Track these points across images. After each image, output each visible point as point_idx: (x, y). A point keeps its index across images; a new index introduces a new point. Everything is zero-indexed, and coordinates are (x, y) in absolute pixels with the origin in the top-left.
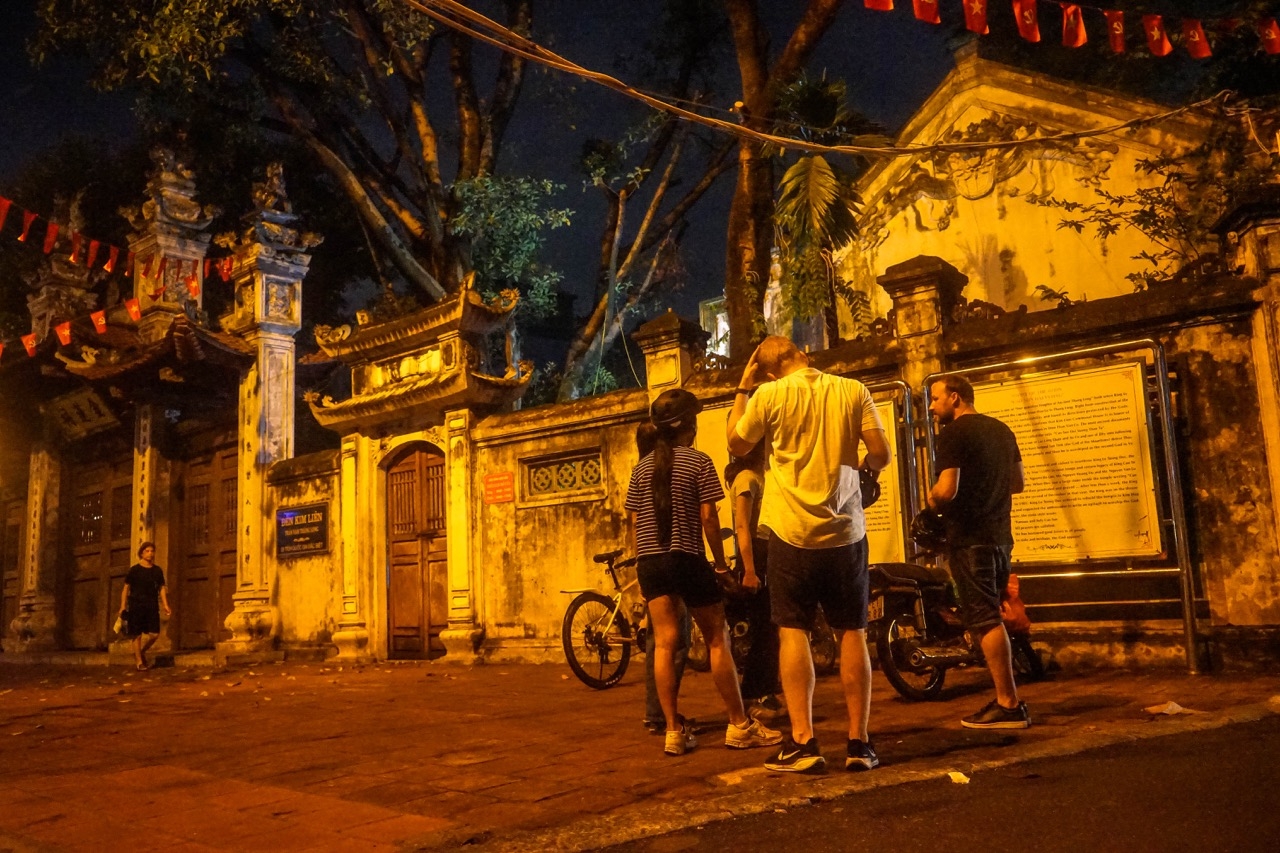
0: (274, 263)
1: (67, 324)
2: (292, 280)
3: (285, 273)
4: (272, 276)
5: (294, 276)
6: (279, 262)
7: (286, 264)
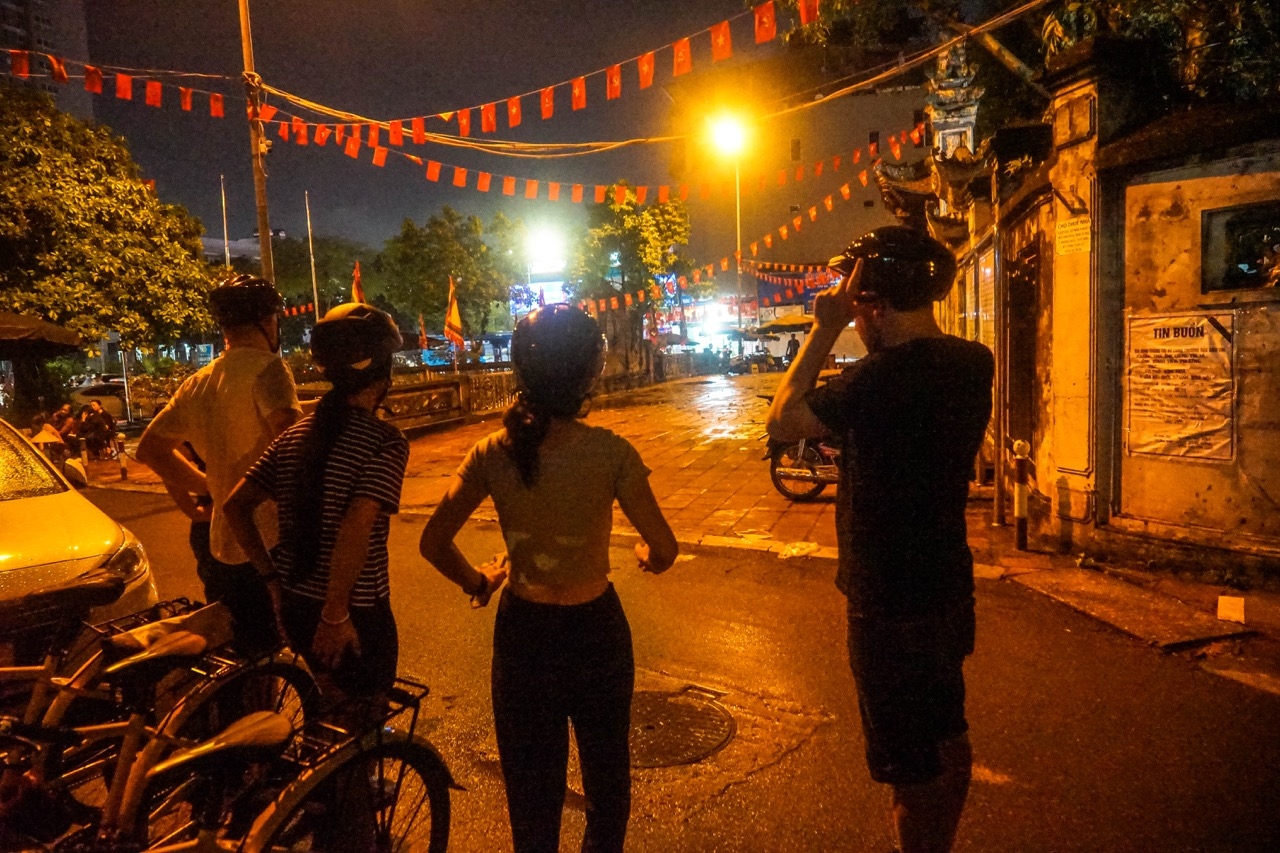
0: (946, 122)
1: (830, 197)
2: (963, 129)
3: (957, 125)
4: (947, 131)
5: (964, 125)
6: (949, 120)
7: (956, 119)
